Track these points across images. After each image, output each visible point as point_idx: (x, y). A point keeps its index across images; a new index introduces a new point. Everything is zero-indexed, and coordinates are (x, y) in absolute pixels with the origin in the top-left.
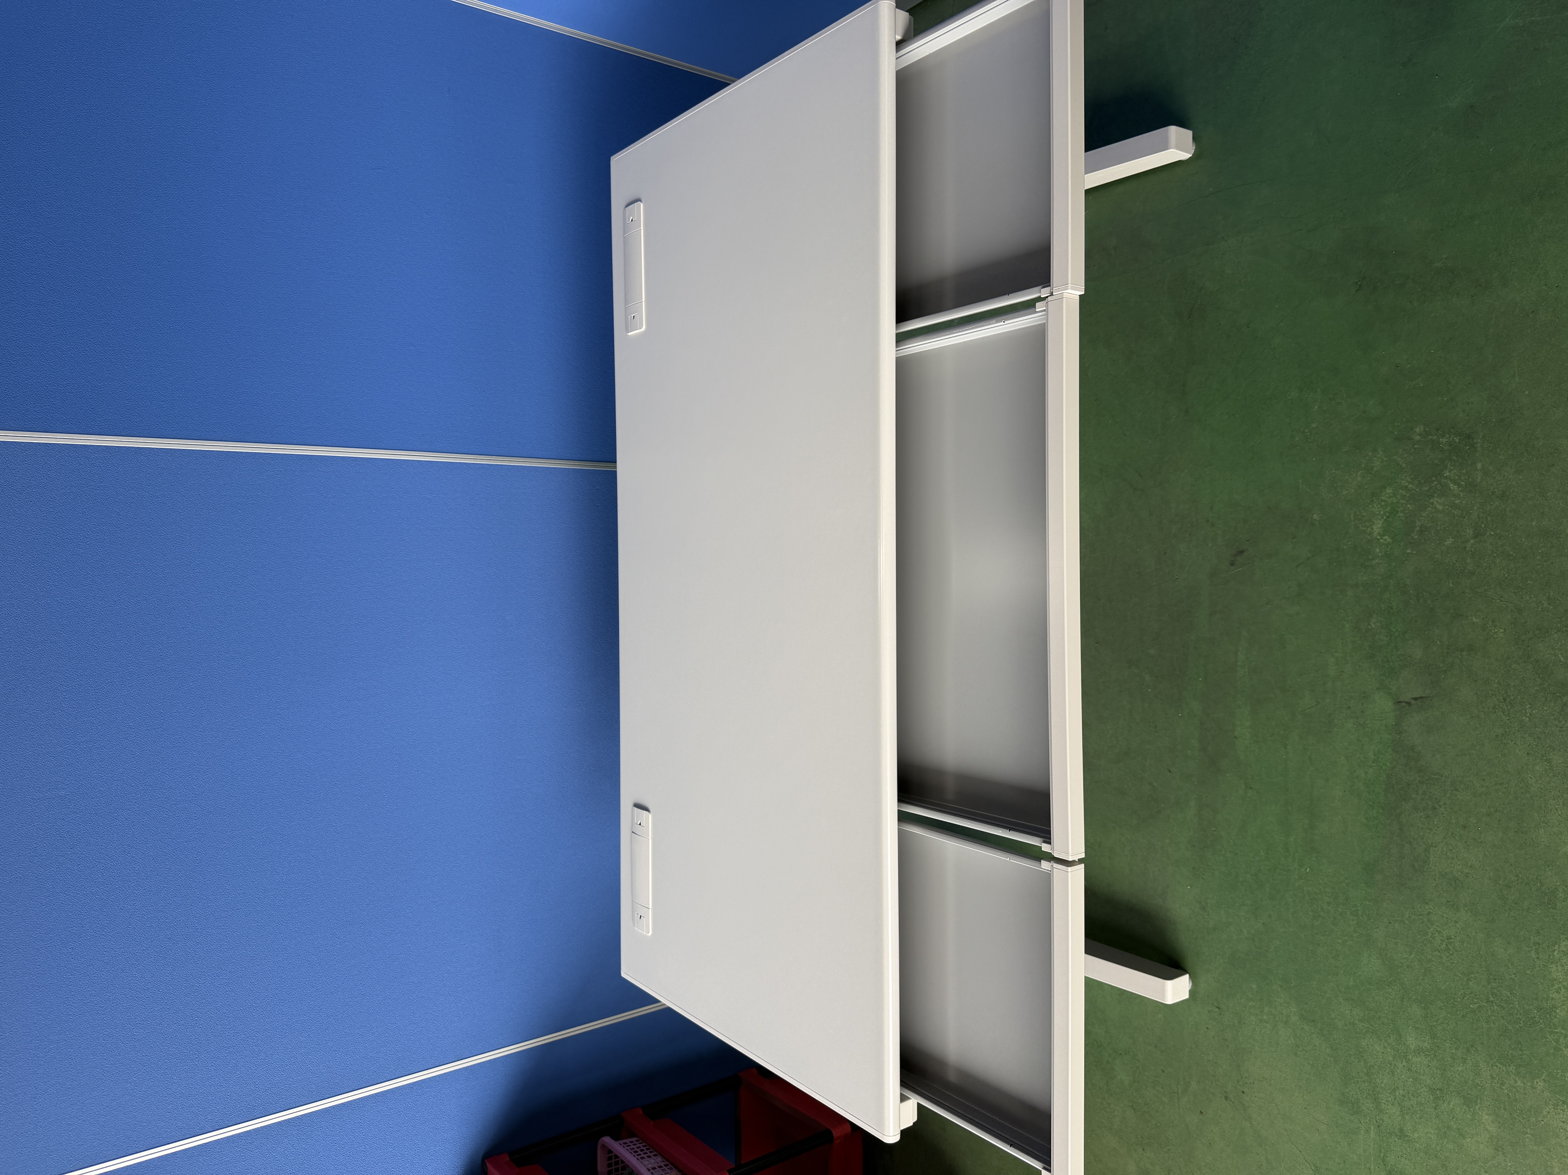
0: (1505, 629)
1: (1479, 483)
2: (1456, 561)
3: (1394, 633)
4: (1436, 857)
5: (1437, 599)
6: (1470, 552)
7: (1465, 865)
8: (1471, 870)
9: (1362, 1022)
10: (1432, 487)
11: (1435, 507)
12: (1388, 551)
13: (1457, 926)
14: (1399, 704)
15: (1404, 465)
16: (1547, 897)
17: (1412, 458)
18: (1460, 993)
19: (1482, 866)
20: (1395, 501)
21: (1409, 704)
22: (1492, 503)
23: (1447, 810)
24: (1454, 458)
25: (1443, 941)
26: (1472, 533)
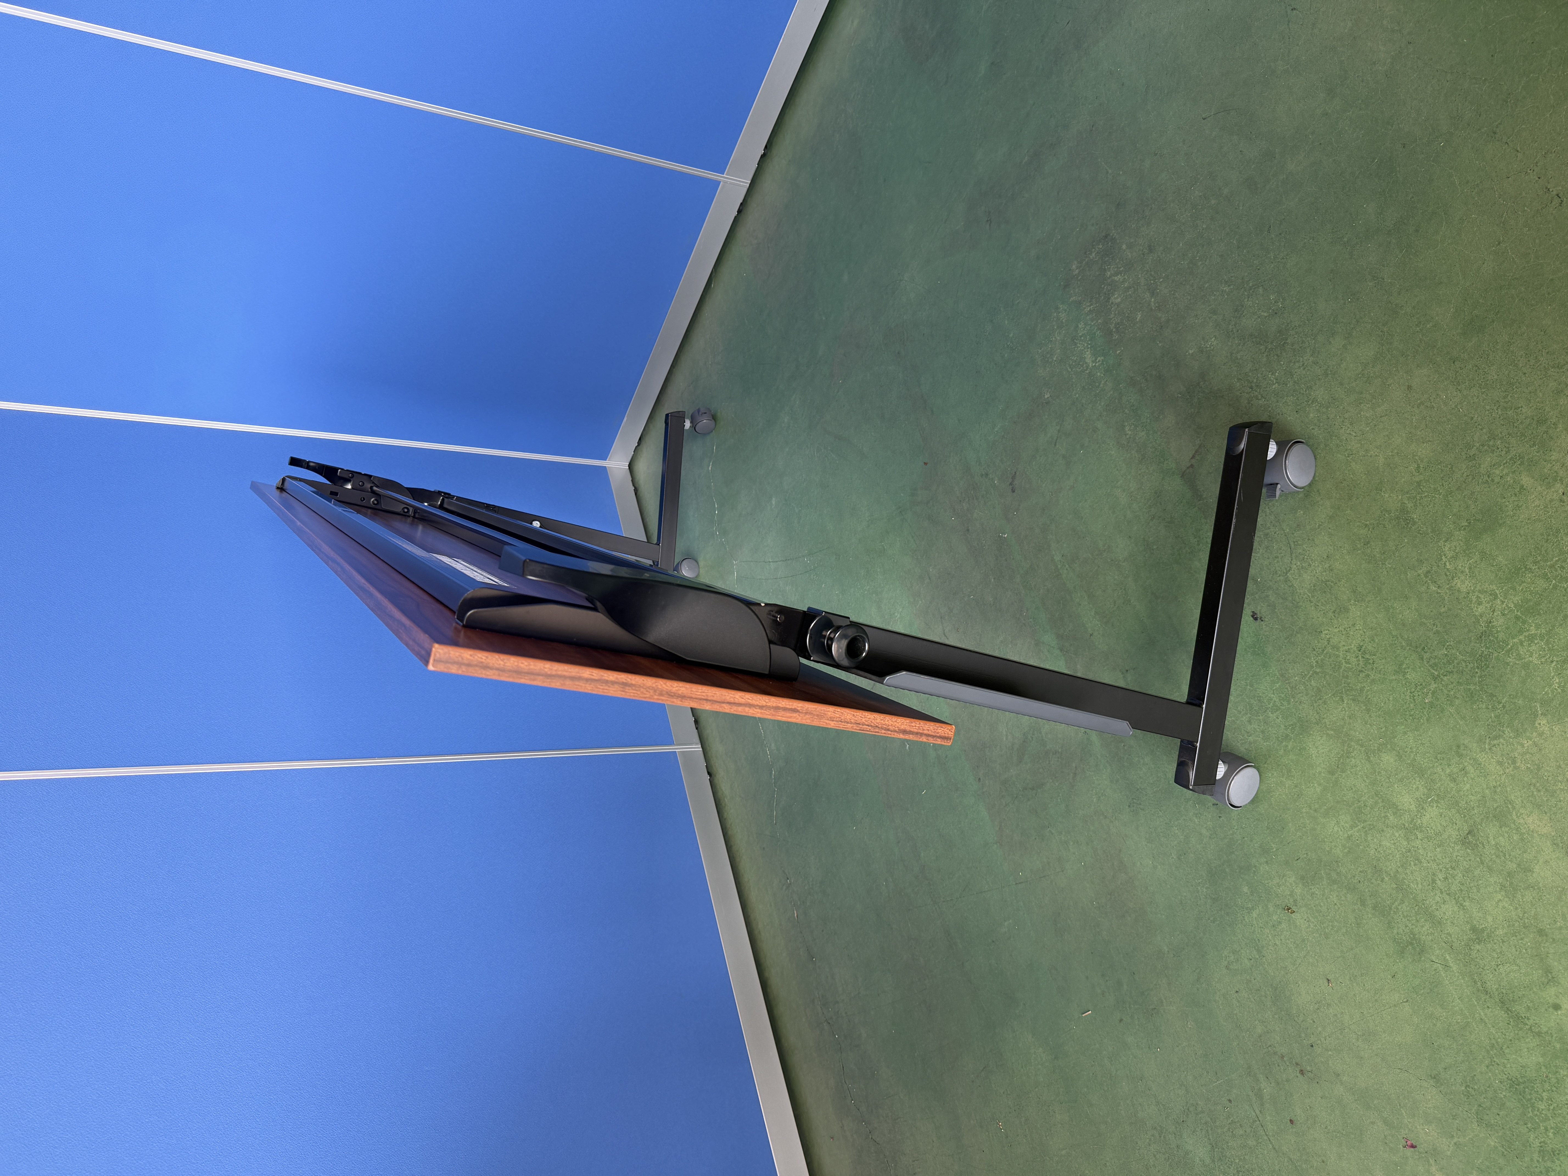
0: (1215, 336)
1: (1132, 258)
4: (1297, 579)
5: (1158, 365)
6: (1157, 308)
7: (1322, 561)
8: (1331, 561)
9: (1355, 827)
10: (1105, 293)
12: (1105, 367)
13: (1358, 628)
15: (1080, 298)
16: (1401, 520)
17: (1081, 288)
18: (1408, 697)
19: (1336, 548)
20: (1089, 328)
21: (1192, 466)
22: (1147, 261)
25: (1357, 657)
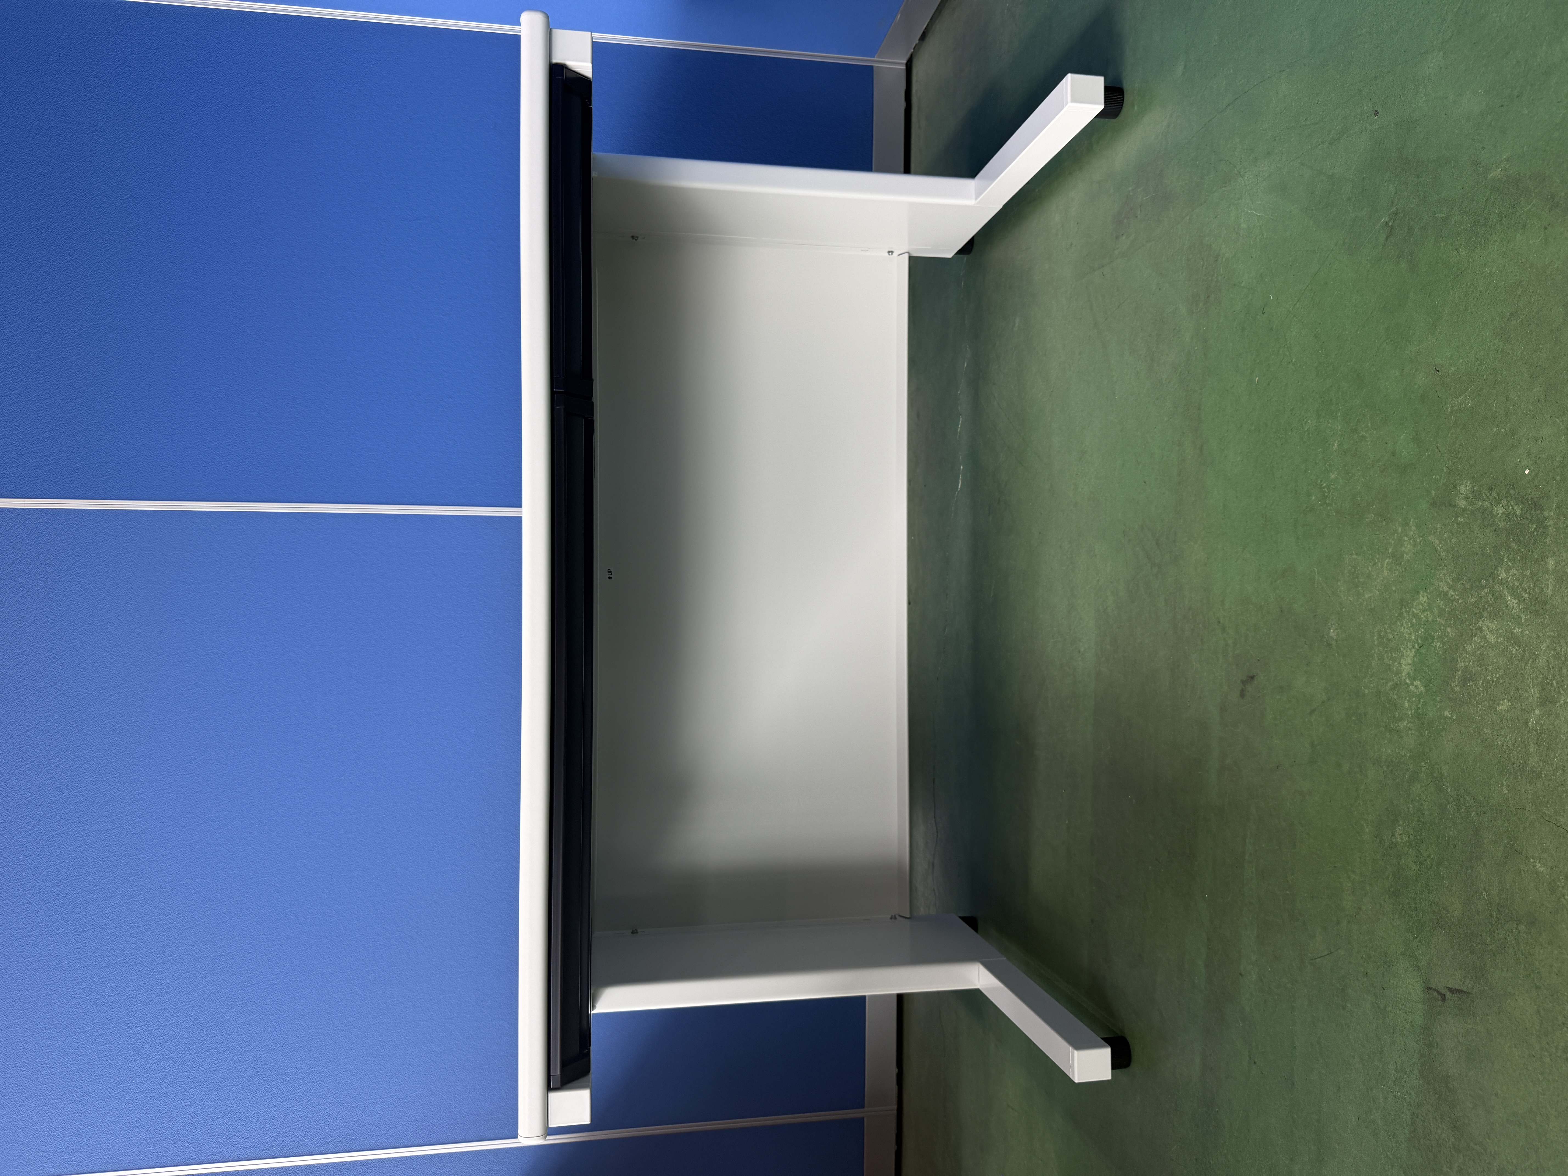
1: (1551, 598)
2: (1513, 745)
3: (1426, 860)
5: (1484, 813)
6: (1534, 732)
10: (1481, 597)
11: (1485, 637)
12: (1419, 708)
14: (1430, 991)
15: (1443, 554)
17: (1453, 541)
20: (1430, 619)
21: (1443, 996)
24: (1513, 545)
26: (1537, 695)
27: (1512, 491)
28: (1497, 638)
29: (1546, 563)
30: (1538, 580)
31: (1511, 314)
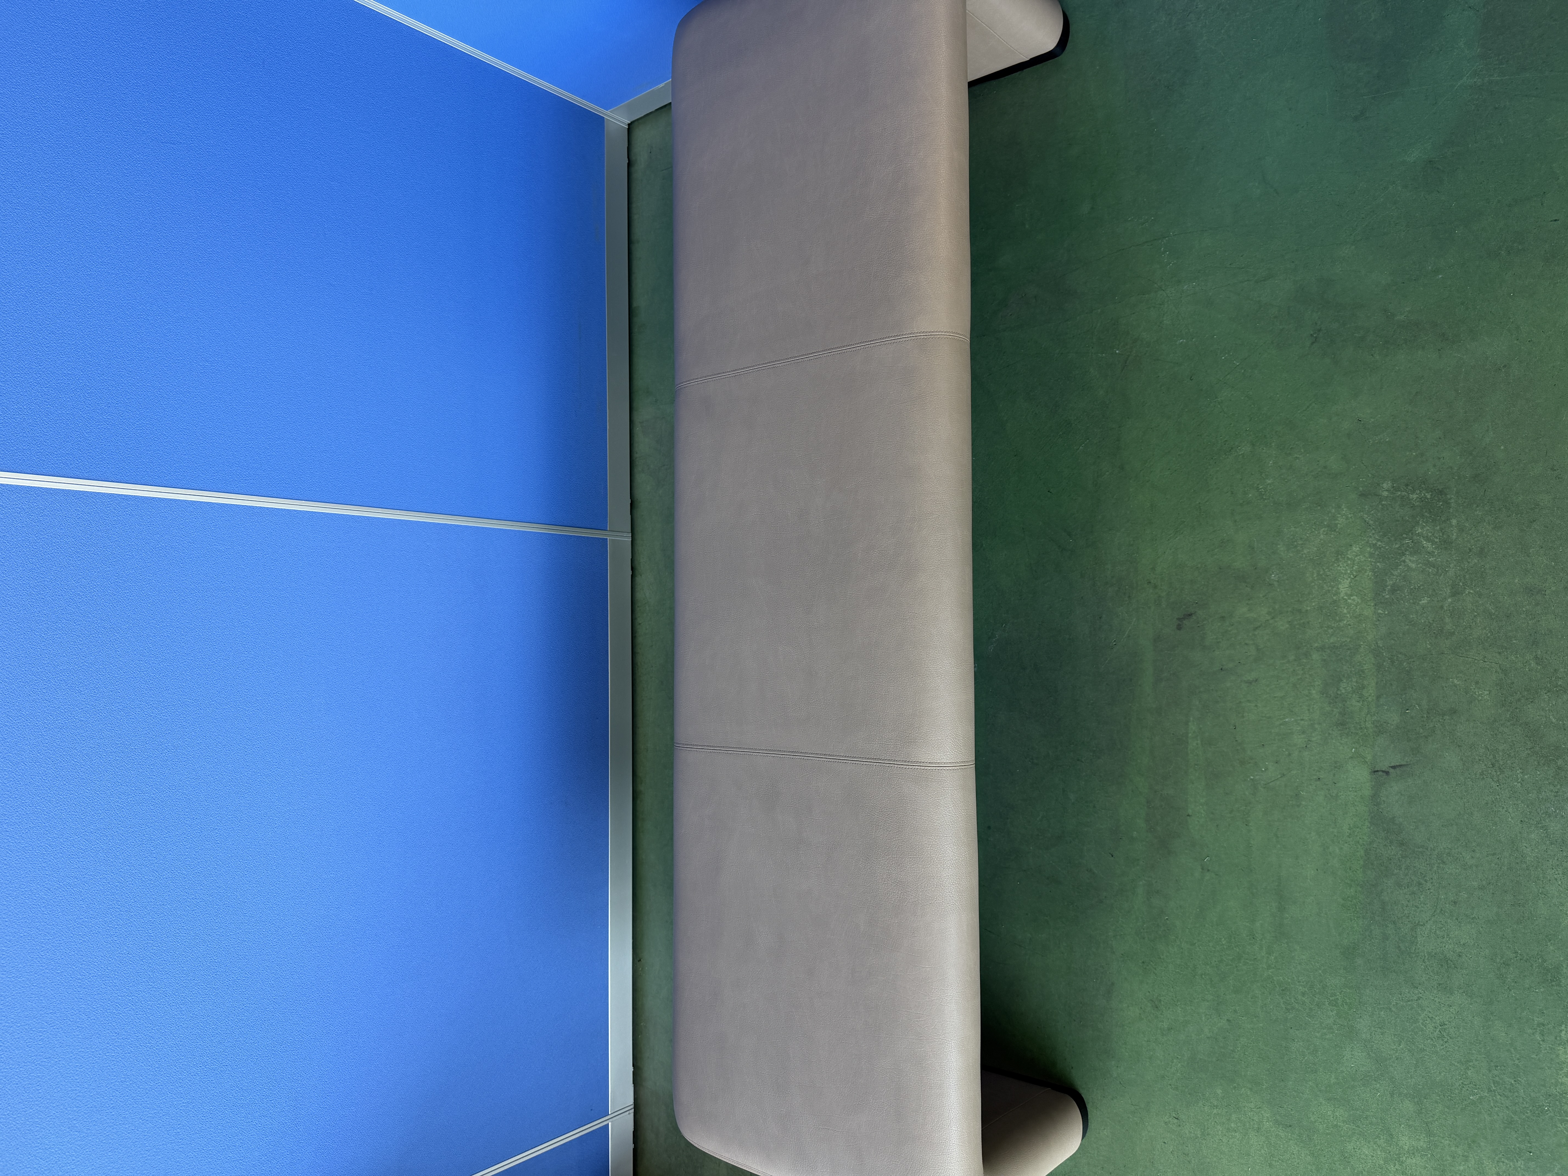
0: (1490, 691)
2: (1433, 621)
3: (1367, 698)
4: (1424, 937)
5: (1414, 661)
7: (1456, 943)
8: (1464, 949)
9: (1347, 1124)
11: (1408, 566)
12: (1357, 612)
13: (1451, 1011)
14: (1375, 773)
16: (1550, 974)
18: (1457, 1084)
19: (1476, 944)
20: (1362, 559)
21: (1387, 773)
22: (1470, 560)
23: (1434, 886)
24: (1426, 514)
25: (1436, 1028)
26: (1449, 591)
27: (1423, 486)
28: (1417, 565)
29: (1450, 522)
30: (1445, 531)
31: (1417, 393)
